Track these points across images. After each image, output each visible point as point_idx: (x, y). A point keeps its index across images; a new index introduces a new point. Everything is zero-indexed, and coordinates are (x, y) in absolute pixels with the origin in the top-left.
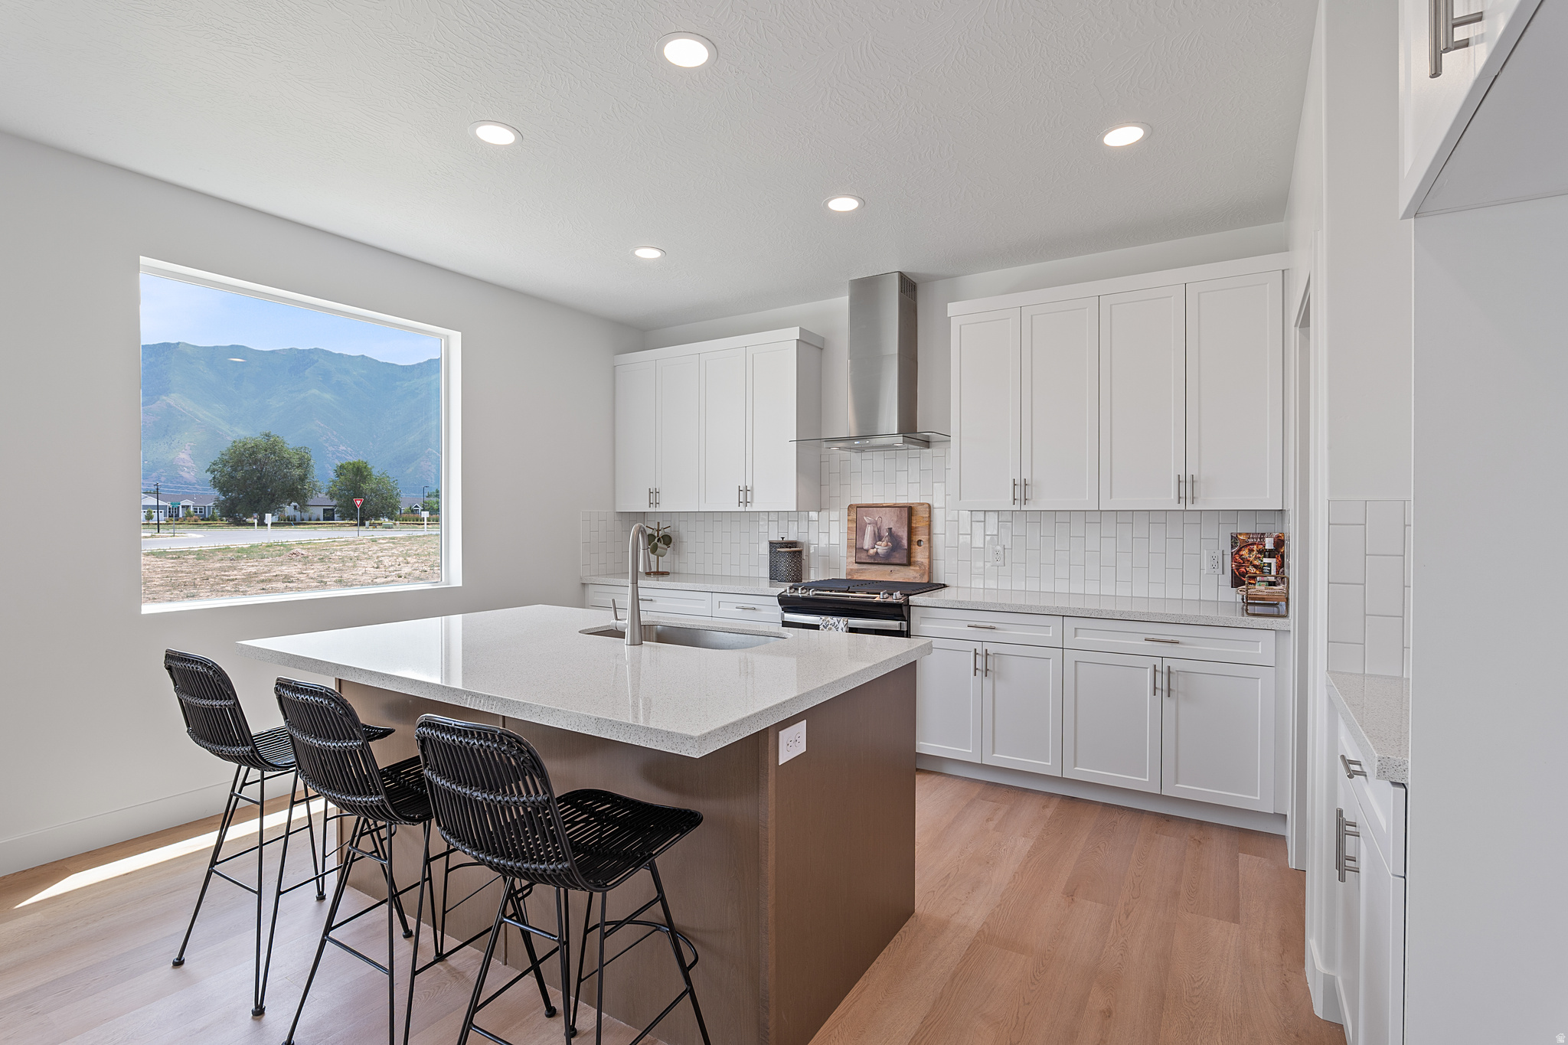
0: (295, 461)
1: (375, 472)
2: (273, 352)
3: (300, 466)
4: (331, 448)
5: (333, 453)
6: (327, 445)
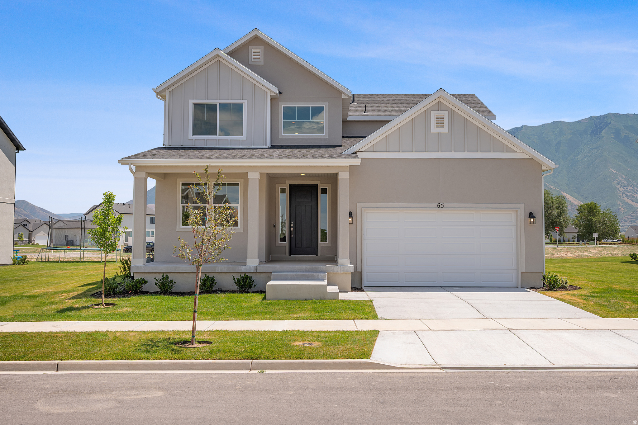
0: (555, 205)
1: (602, 211)
2: (579, 122)
3: (558, 208)
4: (621, 189)
5: (624, 193)
6: (618, 187)
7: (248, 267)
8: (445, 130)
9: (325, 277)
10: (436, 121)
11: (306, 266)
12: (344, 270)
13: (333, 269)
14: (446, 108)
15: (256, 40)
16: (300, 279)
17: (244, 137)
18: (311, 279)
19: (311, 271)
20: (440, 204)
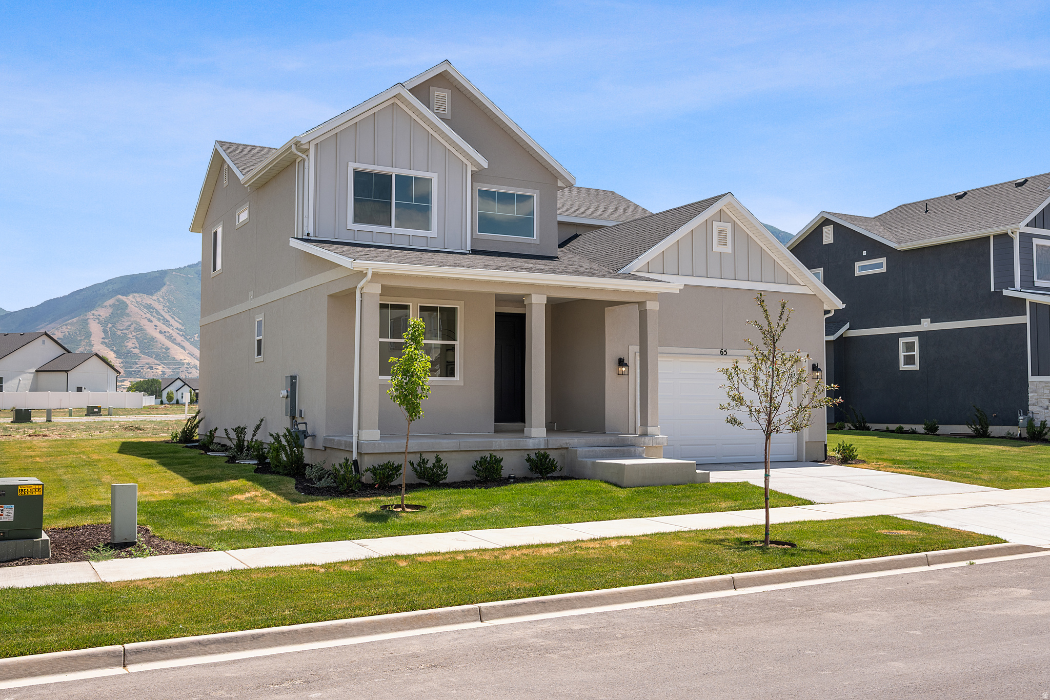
7: (537, 440)
8: (728, 249)
9: (644, 453)
10: (718, 238)
11: (611, 438)
12: (656, 442)
13: (644, 441)
14: (729, 220)
15: (443, 79)
16: (613, 457)
17: (433, 232)
18: (627, 457)
19: (617, 445)
20: (723, 351)
